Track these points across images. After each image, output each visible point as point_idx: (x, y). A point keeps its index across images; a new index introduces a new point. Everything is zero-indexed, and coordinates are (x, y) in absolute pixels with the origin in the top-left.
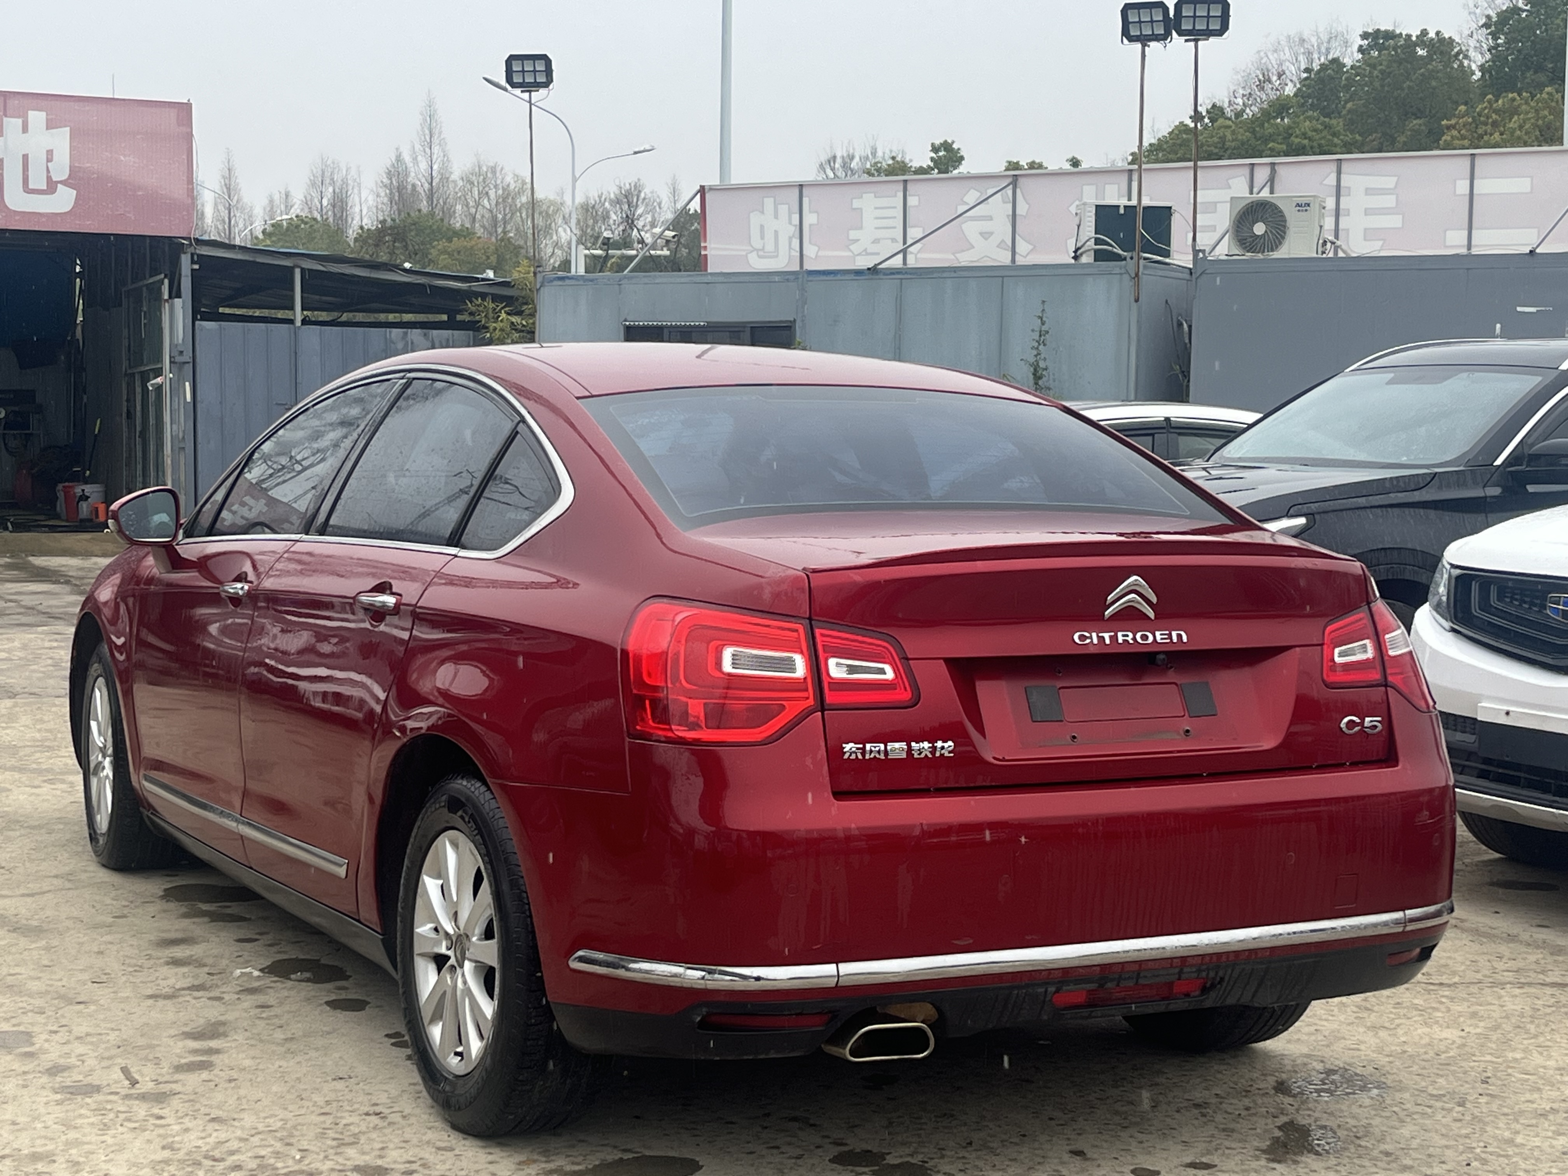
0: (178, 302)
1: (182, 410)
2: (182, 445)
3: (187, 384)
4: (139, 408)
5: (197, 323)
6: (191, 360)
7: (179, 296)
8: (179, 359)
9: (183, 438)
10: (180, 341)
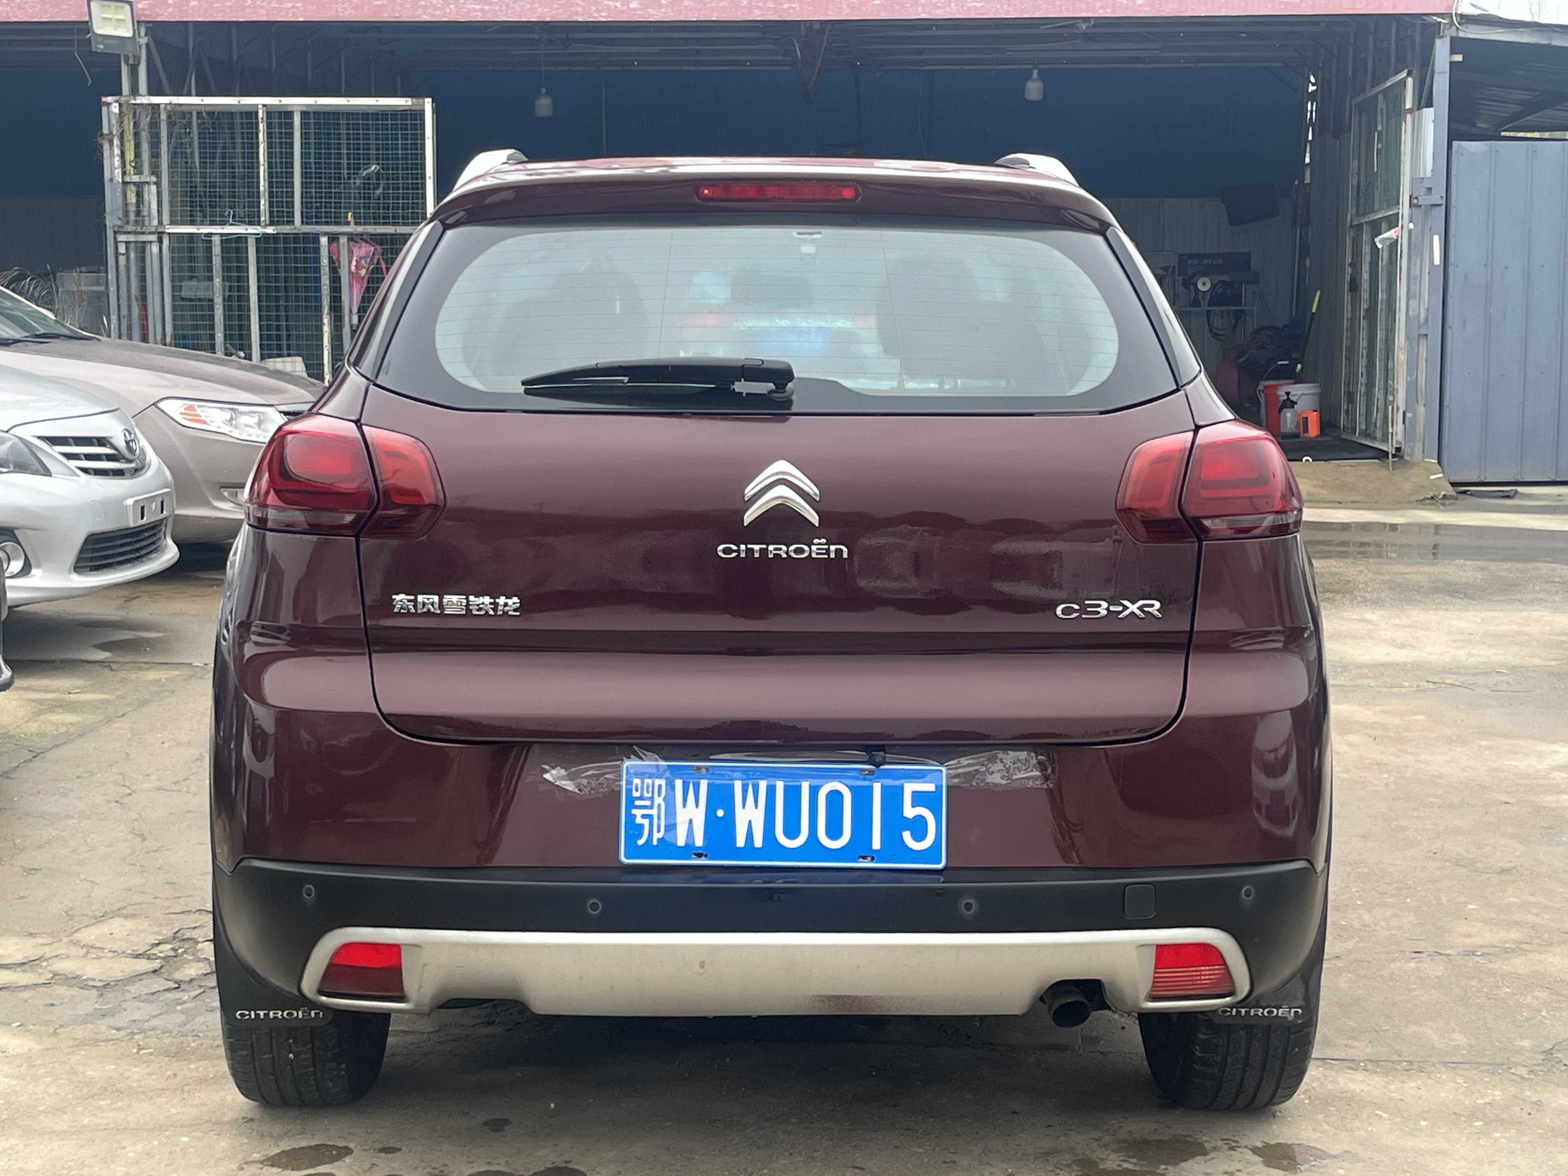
0: (1428, 114)
1: (1426, 278)
2: (1423, 331)
3: (1436, 238)
4: (1366, 276)
5: (1455, 143)
6: (1443, 202)
7: (1430, 105)
8: (1424, 200)
9: (1427, 320)
10: (1429, 174)
